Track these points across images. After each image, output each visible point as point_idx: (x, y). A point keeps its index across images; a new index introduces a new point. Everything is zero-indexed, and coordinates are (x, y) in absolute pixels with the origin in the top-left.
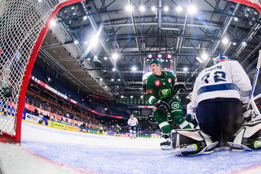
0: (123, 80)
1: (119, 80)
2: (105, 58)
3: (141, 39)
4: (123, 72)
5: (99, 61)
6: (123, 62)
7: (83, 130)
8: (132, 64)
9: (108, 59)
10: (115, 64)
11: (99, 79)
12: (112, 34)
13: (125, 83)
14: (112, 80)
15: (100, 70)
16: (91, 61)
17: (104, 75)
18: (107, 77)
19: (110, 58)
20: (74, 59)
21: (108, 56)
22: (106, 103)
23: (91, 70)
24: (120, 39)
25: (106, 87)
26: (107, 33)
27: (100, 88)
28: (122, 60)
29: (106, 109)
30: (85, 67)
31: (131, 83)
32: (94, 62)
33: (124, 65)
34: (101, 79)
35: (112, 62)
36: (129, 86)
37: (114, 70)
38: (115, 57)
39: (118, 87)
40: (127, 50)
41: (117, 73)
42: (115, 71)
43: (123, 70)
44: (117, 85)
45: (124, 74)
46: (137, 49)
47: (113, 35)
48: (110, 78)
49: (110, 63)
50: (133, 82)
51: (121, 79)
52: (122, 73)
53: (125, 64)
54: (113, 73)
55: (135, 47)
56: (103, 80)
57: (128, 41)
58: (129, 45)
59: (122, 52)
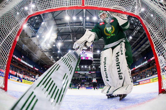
3: (73, 35)
4: (64, 53)
6: (64, 48)
8: (69, 49)
9: (56, 46)
10: (59, 48)
11: (50, 57)
14: (58, 57)
15: (51, 52)
17: (53, 54)
21: (55, 44)
23: (46, 52)
24: (62, 35)
25: (54, 61)
27: (51, 62)
28: (63, 46)
34: (52, 57)
35: (58, 47)
37: (59, 52)
38: (59, 44)
40: (66, 41)
41: (61, 54)
46: (71, 41)
48: (56, 56)
54: (58, 54)
55: (70, 39)
56: (53, 57)
57: (67, 36)
58: (67, 38)
59: (63, 42)
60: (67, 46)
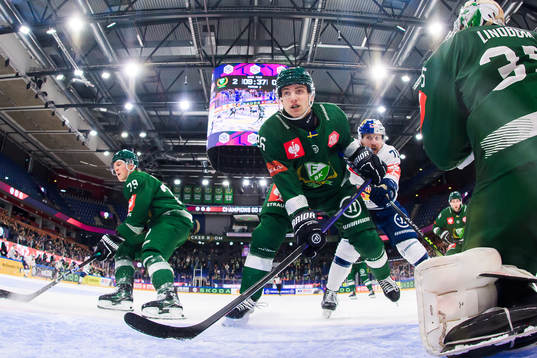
0: (153, 135)
1: (143, 135)
2: (106, 75)
3: (202, 23)
4: (154, 113)
5: (88, 83)
6: (153, 87)
7: (44, 273)
8: (178, 92)
9: (114, 78)
10: (131, 90)
11: (86, 132)
12: (123, 8)
13: (159, 142)
14: (125, 135)
15: (90, 107)
16: (65, 82)
17: (100, 120)
18: (110, 127)
19: (117, 73)
20: (17, 76)
21: (111, 70)
22: (106, 197)
23: (65, 107)
24: (147, 23)
25: (107, 154)
26: (110, 6)
27: (91, 158)
28: (151, 79)
29: (106, 215)
30: (50, 98)
31: (176, 142)
32: (74, 84)
33: (157, 94)
34: (93, 133)
35: (123, 84)
36: (170, 153)
37: (129, 107)
38: (132, 70)
39: (139, 154)
40: (163, 52)
41: (138, 117)
42: (134, 111)
43: (154, 109)
44: (137, 148)
45: (157, 120)
46: (192, 51)
47: (127, 10)
48: (117, 129)
49: (120, 87)
50: (182, 142)
51: (148, 132)
52: (151, 116)
53: (160, 90)
54: (126, 116)
55: (187, 43)
56: (99, 135)
57: (168, 27)
58: (171, 38)
59: (150, 57)
60: (168, 76)
